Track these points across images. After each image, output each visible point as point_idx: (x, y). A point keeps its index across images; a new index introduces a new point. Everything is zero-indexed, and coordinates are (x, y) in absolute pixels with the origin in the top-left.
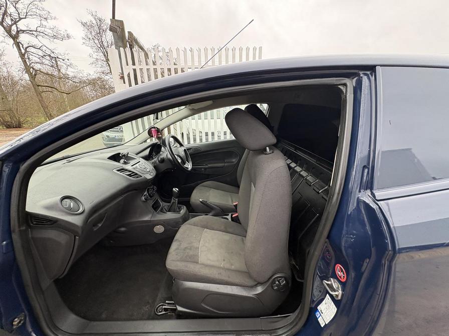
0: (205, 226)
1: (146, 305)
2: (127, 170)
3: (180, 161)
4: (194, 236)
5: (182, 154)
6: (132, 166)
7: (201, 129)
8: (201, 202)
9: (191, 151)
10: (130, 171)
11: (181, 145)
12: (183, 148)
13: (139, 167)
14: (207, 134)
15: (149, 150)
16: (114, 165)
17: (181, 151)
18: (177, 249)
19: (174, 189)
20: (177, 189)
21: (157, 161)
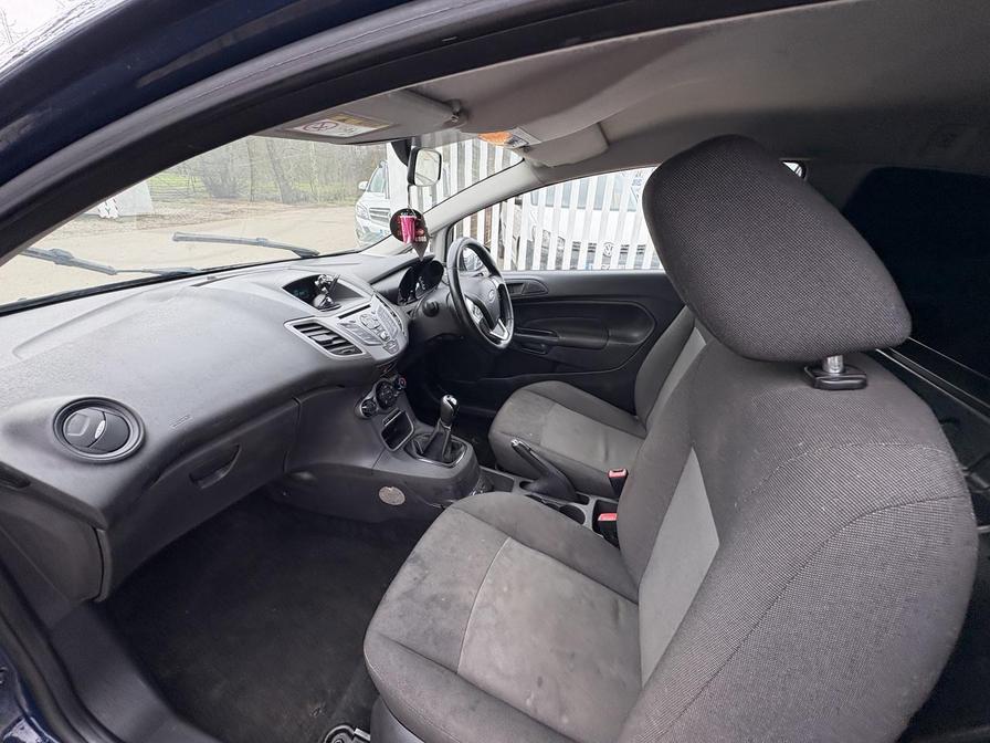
0: (511, 531)
1: (316, 702)
2: (323, 328)
3: (477, 318)
4: (470, 558)
5: (490, 297)
6: (341, 317)
7: (563, 231)
8: (515, 448)
9: (519, 292)
10: (331, 333)
11: (494, 272)
12: (497, 282)
13: (358, 323)
14: (576, 249)
15: (401, 275)
16: (293, 309)
17: (489, 289)
18: (409, 594)
19: (445, 399)
20: (454, 401)
21: (420, 310)
